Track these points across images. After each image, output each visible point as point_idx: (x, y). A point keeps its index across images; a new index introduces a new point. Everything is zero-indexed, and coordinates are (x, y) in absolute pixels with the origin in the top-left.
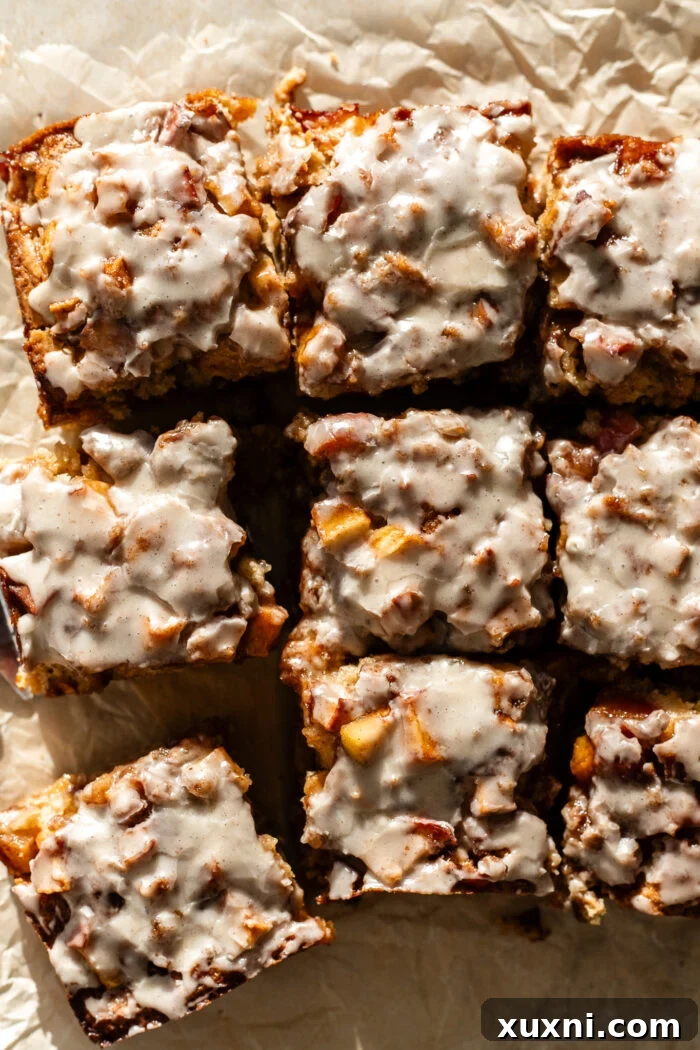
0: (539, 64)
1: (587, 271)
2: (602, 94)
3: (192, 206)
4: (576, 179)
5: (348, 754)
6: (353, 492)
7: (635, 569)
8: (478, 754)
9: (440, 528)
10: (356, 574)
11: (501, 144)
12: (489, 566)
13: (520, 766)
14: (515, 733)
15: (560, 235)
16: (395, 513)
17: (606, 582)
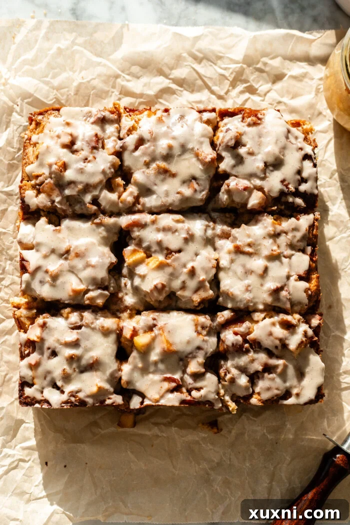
0: (213, 86)
1: (230, 158)
2: (238, 97)
3: (95, 148)
4: (226, 124)
5: (137, 349)
6: (139, 243)
7: (246, 273)
8: (189, 349)
9: (173, 257)
10: (140, 276)
11: (204, 123)
12: (192, 273)
13: (206, 354)
14: (204, 340)
15: (220, 145)
16: (155, 252)
17: (235, 278)
